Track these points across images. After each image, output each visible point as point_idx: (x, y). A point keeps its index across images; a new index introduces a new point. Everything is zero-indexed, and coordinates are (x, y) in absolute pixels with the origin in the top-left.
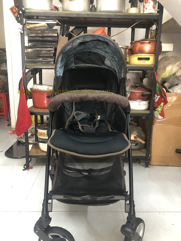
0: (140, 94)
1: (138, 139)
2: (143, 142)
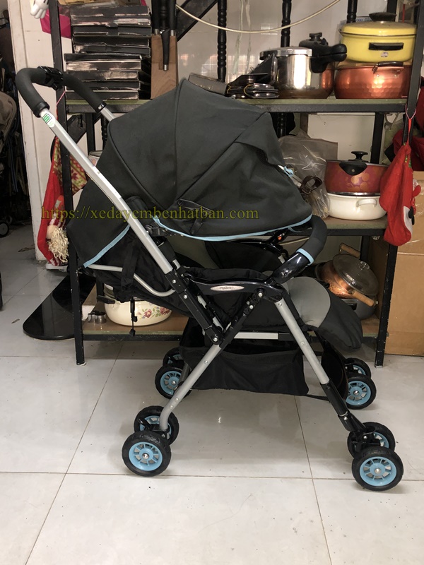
1: (356, 294)
2: (370, 302)
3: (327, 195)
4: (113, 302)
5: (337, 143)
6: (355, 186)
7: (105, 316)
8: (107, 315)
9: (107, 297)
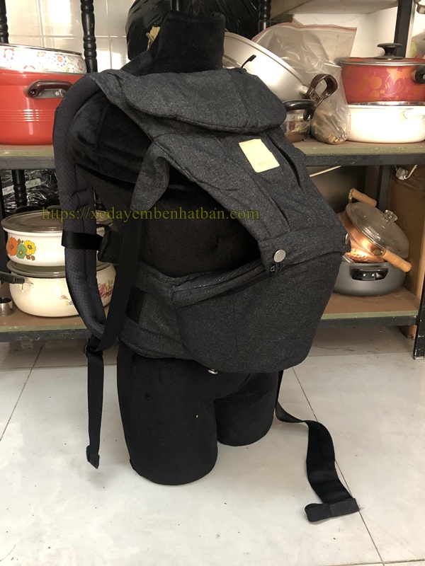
0: (404, 74)
1: (387, 255)
2: (406, 267)
3: (346, 108)
4: (22, 281)
7: (10, 303)
8: (14, 303)
9: (13, 274)
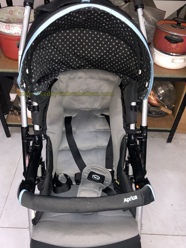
2: (170, 112)
5: (165, 12)
6: (173, 49)
